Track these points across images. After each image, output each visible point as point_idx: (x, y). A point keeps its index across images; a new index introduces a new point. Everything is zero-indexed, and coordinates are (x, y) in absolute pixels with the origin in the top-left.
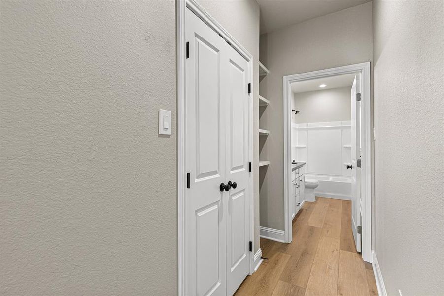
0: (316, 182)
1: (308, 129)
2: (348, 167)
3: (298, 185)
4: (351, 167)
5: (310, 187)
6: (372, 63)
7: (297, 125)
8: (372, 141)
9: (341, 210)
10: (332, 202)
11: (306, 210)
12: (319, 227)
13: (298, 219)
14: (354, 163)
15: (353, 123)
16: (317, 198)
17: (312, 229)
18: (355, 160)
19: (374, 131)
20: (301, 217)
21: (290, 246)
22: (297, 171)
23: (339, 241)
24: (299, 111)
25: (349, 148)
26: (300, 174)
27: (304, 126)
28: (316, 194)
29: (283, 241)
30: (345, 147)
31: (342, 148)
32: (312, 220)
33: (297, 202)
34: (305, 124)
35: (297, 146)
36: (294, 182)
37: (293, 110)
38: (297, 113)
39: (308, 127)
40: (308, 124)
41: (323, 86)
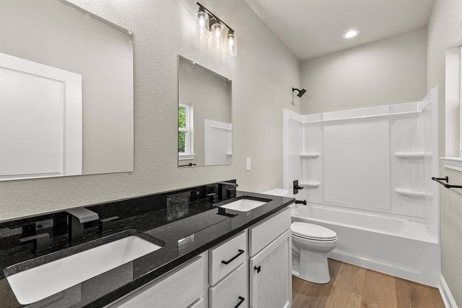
1: (323, 124)
7: (304, 116)
24: (304, 91)
31: (390, 158)
34: (318, 115)
37: (293, 90)
38: (301, 93)
39: (324, 120)
40: (324, 114)
41: (351, 34)
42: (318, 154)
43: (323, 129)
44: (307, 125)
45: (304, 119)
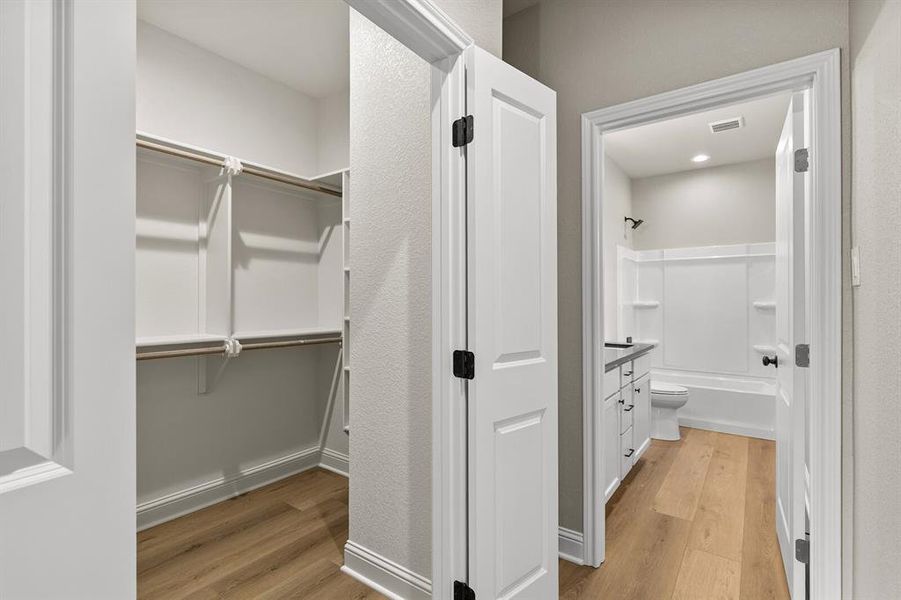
0: (680, 393)
1: (663, 264)
2: (766, 362)
3: (628, 402)
4: (775, 362)
5: (665, 404)
6: (846, 52)
7: (638, 253)
8: (849, 290)
9: (746, 467)
10: (722, 443)
11: (654, 463)
12: (684, 517)
13: (631, 488)
14: (786, 352)
15: (783, 248)
16: (684, 430)
17: (665, 523)
18: (788, 344)
19: (855, 260)
20: (638, 483)
21: (597, 576)
22: (626, 367)
23: (737, 568)
24: (640, 221)
25: (771, 310)
26: (636, 376)
27: (654, 255)
28: (679, 420)
29: (580, 561)
30: (756, 307)
31: (748, 308)
32: (666, 497)
33: (627, 445)
34: (657, 252)
35: (638, 302)
36: (617, 397)
37: (626, 219)
38: (636, 224)
39: (665, 259)
40: (665, 251)
41: (700, 159)
42: (657, 302)
43: (663, 270)
44: (642, 265)
45: (638, 256)
